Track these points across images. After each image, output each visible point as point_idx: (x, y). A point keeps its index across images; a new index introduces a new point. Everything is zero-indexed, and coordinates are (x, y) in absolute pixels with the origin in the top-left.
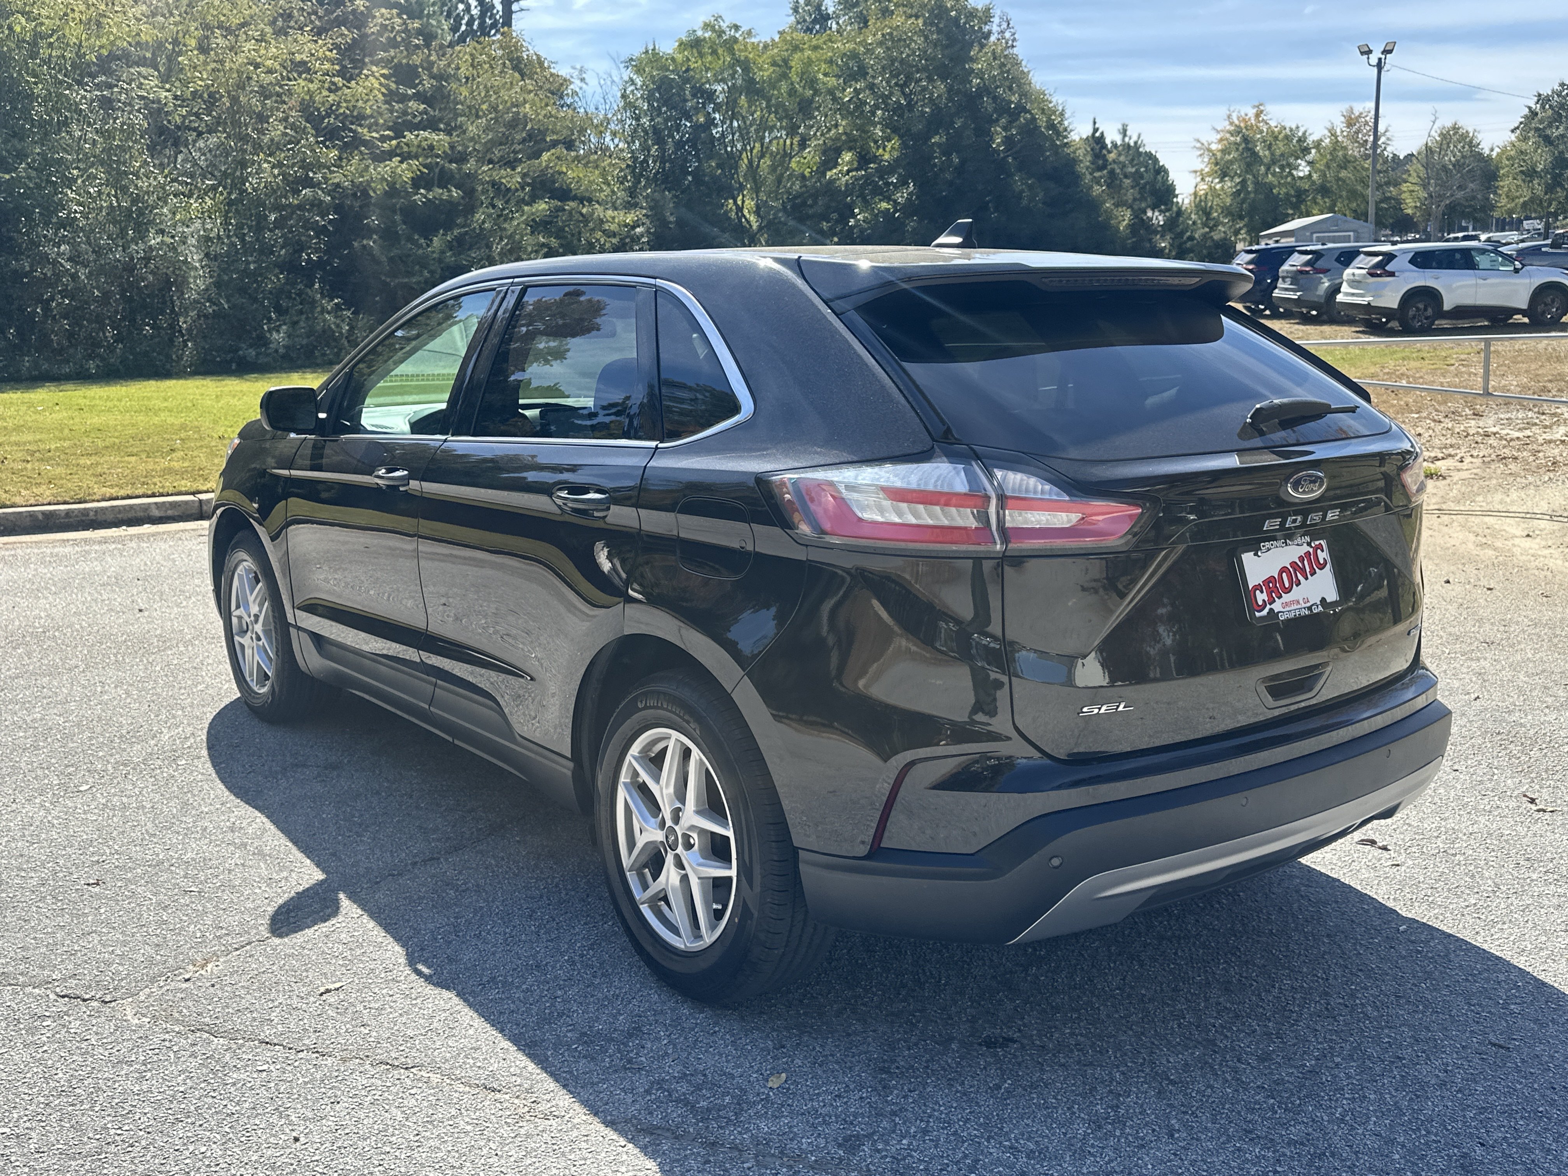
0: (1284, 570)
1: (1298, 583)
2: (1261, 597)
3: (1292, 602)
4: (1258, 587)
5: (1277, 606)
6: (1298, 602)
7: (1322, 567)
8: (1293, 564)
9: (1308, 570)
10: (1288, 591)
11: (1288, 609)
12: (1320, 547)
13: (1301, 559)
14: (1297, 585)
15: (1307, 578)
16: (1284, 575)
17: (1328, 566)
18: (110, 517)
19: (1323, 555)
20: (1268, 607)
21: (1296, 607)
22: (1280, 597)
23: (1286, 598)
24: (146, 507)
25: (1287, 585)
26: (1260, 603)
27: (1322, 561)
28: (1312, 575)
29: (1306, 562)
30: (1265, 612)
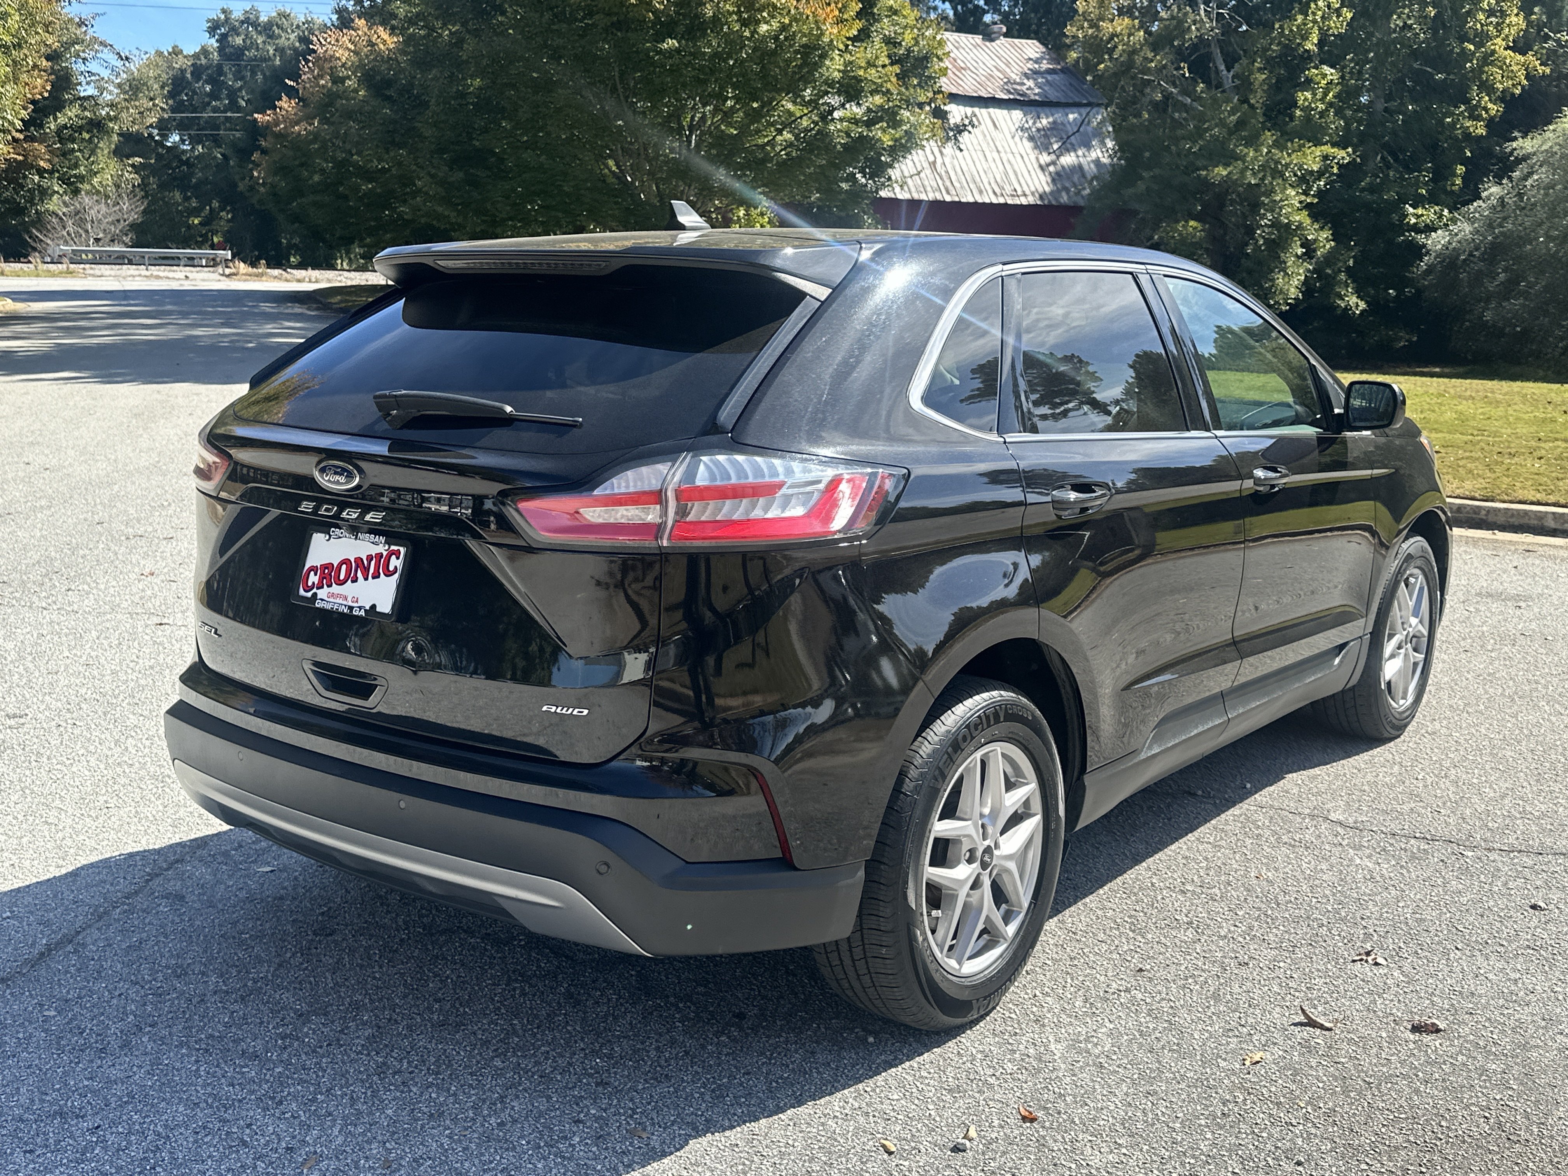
0: (346, 562)
1: (355, 580)
2: (313, 579)
3: (339, 596)
4: (314, 569)
5: (322, 593)
6: (346, 598)
7: (389, 574)
8: (359, 560)
9: (372, 570)
10: (341, 583)
11: (331, 600)
12: (397, 554)
13: (370, 558)
14: (353, 582)
15: (366, 579)
16: (344, 567)
17: (397, 576)
18: (1501, 520)
19: (396, 563)
20: (315, 590)
21: (341, 601)
22: (329, 586)
23: (335, 589)
24: (1542, 516)
25: (342, 577)
26: (310, 584)
27: (391, 568)
28: (373, 578)
29: (373, 563)
30: (309, 594)
